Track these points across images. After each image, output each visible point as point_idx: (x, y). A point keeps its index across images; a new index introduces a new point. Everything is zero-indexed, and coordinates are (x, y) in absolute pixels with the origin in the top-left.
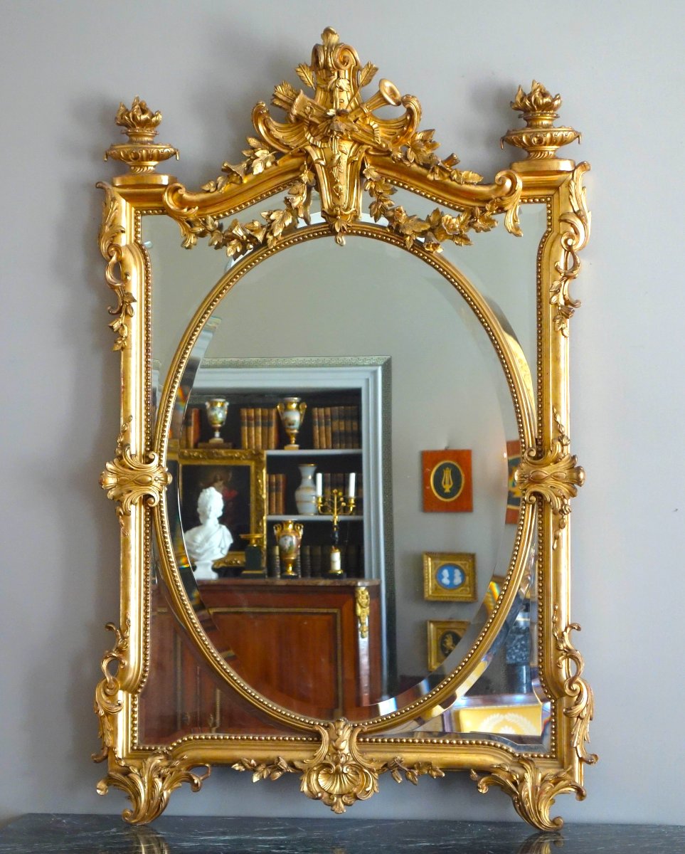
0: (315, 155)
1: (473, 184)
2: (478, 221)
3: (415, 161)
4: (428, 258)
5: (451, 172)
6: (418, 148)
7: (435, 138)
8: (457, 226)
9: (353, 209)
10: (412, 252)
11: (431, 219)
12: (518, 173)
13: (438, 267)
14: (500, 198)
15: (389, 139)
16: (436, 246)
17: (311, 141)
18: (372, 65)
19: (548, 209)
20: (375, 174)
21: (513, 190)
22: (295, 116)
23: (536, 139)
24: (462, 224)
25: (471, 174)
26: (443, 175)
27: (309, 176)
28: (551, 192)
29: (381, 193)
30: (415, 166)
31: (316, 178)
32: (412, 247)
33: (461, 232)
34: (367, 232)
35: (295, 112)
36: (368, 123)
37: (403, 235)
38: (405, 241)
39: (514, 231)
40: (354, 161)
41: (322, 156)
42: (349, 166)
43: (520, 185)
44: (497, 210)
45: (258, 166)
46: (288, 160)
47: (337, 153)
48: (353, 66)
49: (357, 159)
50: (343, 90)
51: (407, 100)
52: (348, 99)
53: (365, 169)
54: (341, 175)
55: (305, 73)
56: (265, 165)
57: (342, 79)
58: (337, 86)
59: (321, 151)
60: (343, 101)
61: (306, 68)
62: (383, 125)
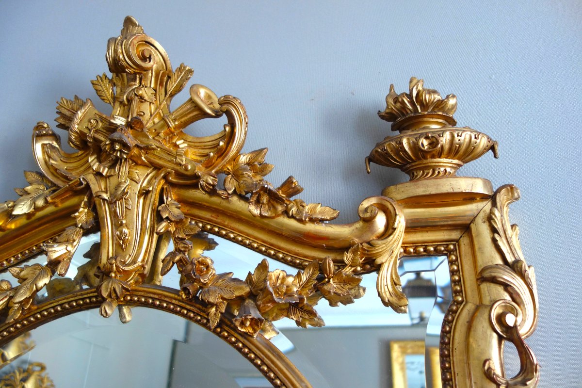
0: (96, 186)
1: (322, 221)
2: (331, 280)
3: (235, 192)
4: (245, 346)
5: (287, 205)
6: (240, 172)
7: (267, 159)
8: (295, 289)
9: (139, 263)
10: (219, 334)
11: (254, 278)
12: (398, 201)
13: (259, 362)
14: (369, 243)
15: (200, 162)
16: (256, 323)
17: (94, 168)
18: (185, 68)
19: (451, 263)
20: (176, 211)
21: (390, 229)
22: (76, 133)
23: (426, 143)
24: (303, 287)
25: (319, 208)
26: (275, 208)
27: (86, 217)
28: (455, 235)
29: (182, 239)
30: (235, 199)
31: (97, 217)
32: (219, 325)
33: (302, 299)
34: (153, 299)
35: (76, 127)
36: (174, 141)
37: (207, 305)
38: (208, 315)
39: (394, 300)
40: (147, 191)
41: (106, 188)
42: (141, 200)
43: (400, 223)
44: (363, 265)
45: (24, 204)
46: (67, 197)
47: (125, 182)
48: (162, 72)
49: (151, 189)
50: (145, 100)
51: (226, 102)
52: (151, 112)
53: (163, 205)
54: (128, 213)
55: (103, 85)
56: (35, 204)
57: (146, 87)
58: (135, 94)
59: (106, 181)
60: (142, 114)
61: (104, 79)
62: (196, 144)
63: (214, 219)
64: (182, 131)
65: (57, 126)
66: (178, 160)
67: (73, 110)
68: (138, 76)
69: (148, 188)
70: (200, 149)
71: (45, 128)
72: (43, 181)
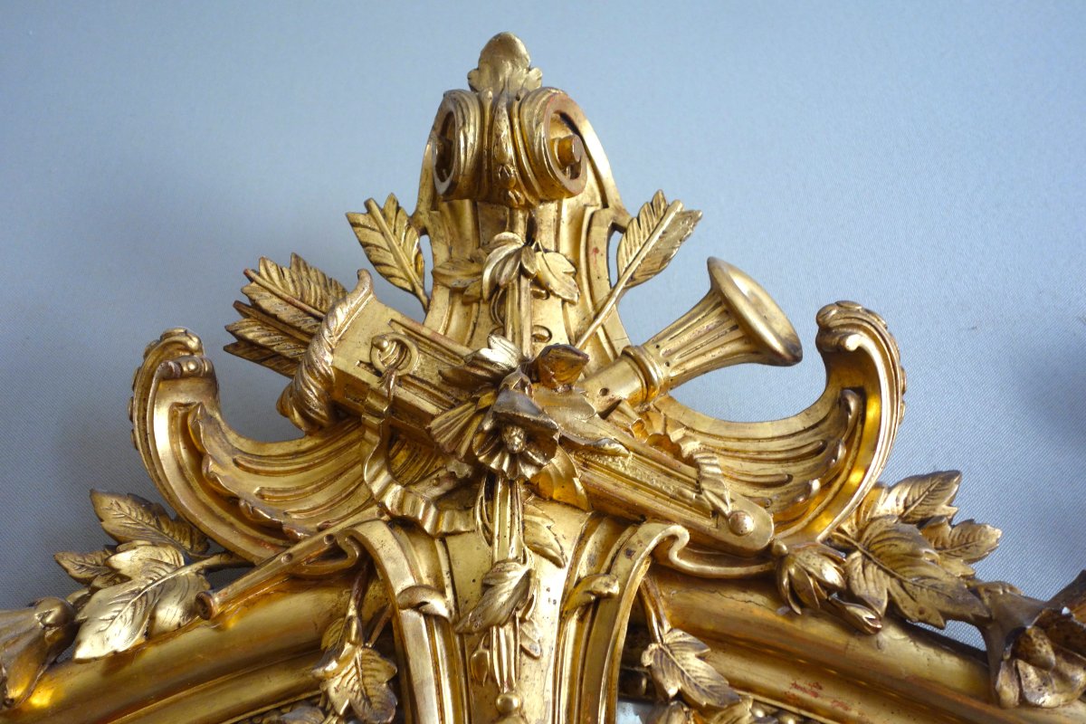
0: (403, 569)
3: (890, 612)
6: (905, 546)
7: (967, 507)
17: (389, 500)
18: (671, 205)
20: (701, 672)
22: (326, 379)
27: (361, 678)
31: (403, 687)
35: (327, 359)
36: (659, 430)
40: (600, 598)
41: (437, 577)
42: (572, 625)
45: (113, 618)
46: (266, 595)
47: (516, 559)
48: (589, 211)
49: (615, 589)
50: (549, 293)
51: (848, 321)
52: (568, 329)
53: (653, 647)
54: (526, 671)
55: (389, 232)
56: (153, 618)
57: (546, 251)
58: (523, 272)
59: (434, 550)
60: (546, 334)
61: (392, 214)
62: (729, 444)
63: (807, 697)
64: (671, 398)
65: (226, 349)
66: (709, 497)
67: (302, 300)
68: (520, 215)
69: (608, 585)
70: (743, 459)
71: (192, 352)
72: (160, 529)
